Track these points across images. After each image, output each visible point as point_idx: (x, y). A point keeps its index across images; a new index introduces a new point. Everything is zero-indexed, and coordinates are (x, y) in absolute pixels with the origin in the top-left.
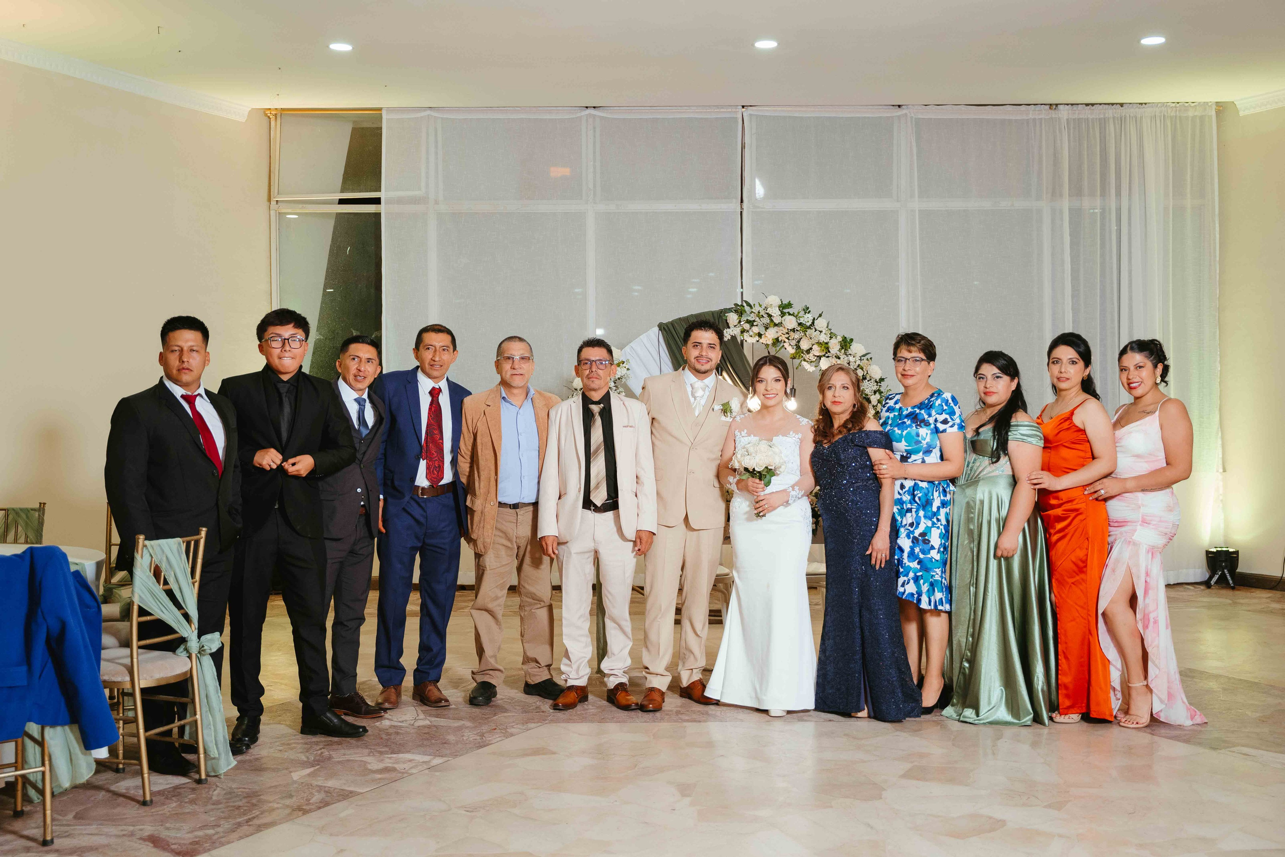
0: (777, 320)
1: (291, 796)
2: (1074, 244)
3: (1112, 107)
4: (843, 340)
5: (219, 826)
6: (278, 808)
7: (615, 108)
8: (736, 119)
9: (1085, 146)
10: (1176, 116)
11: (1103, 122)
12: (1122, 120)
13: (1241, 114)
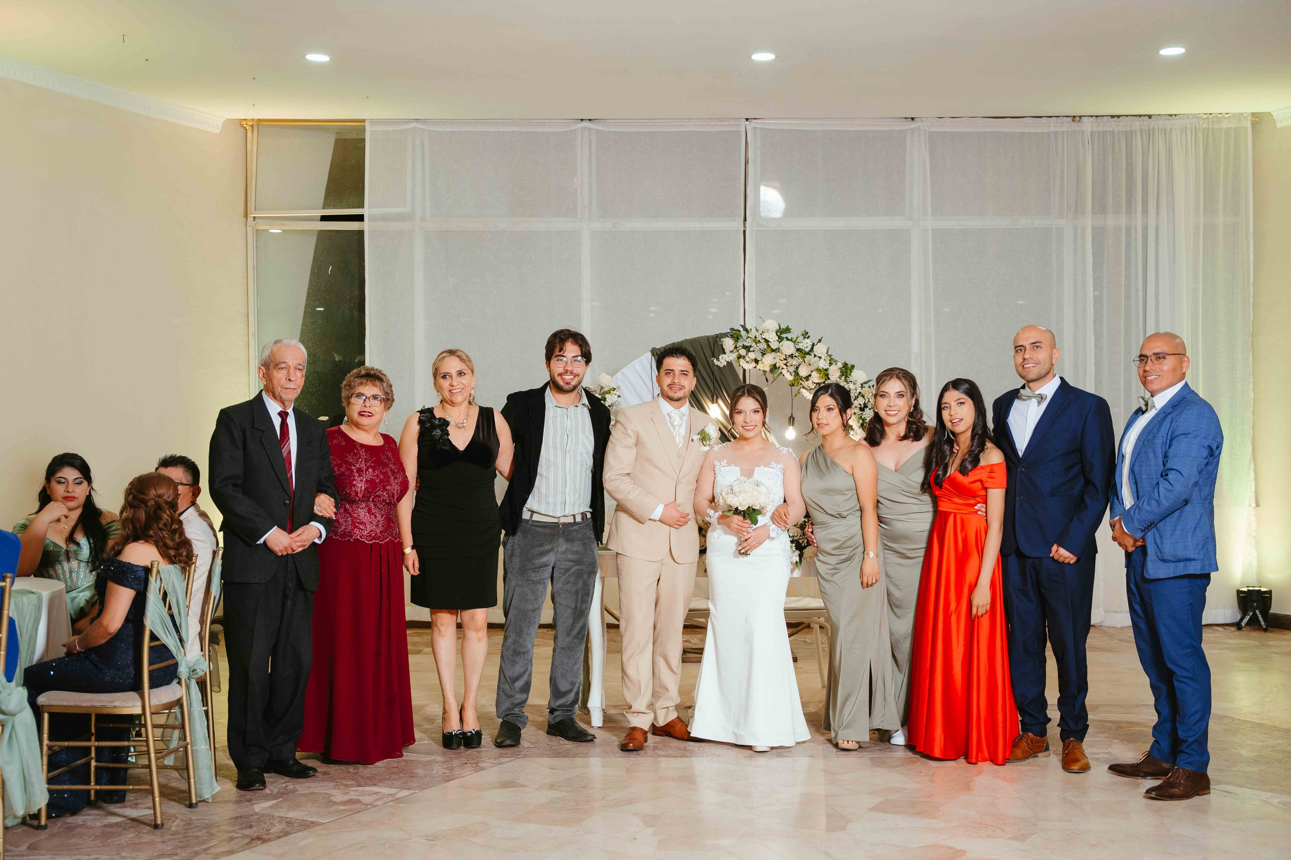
0: (774, 345)
1: (251, 827)
2: (1097, 266)
3: (1140, 119)
4: (843, 367)
5: (176, 855)
6: (236, 838)
7: (611, 121)
8: (739, 132)
9: (1110, 160)
10: (1208, 128)
11: (1129, 136)
12: (1150, 132)
13: (1279, 125)
